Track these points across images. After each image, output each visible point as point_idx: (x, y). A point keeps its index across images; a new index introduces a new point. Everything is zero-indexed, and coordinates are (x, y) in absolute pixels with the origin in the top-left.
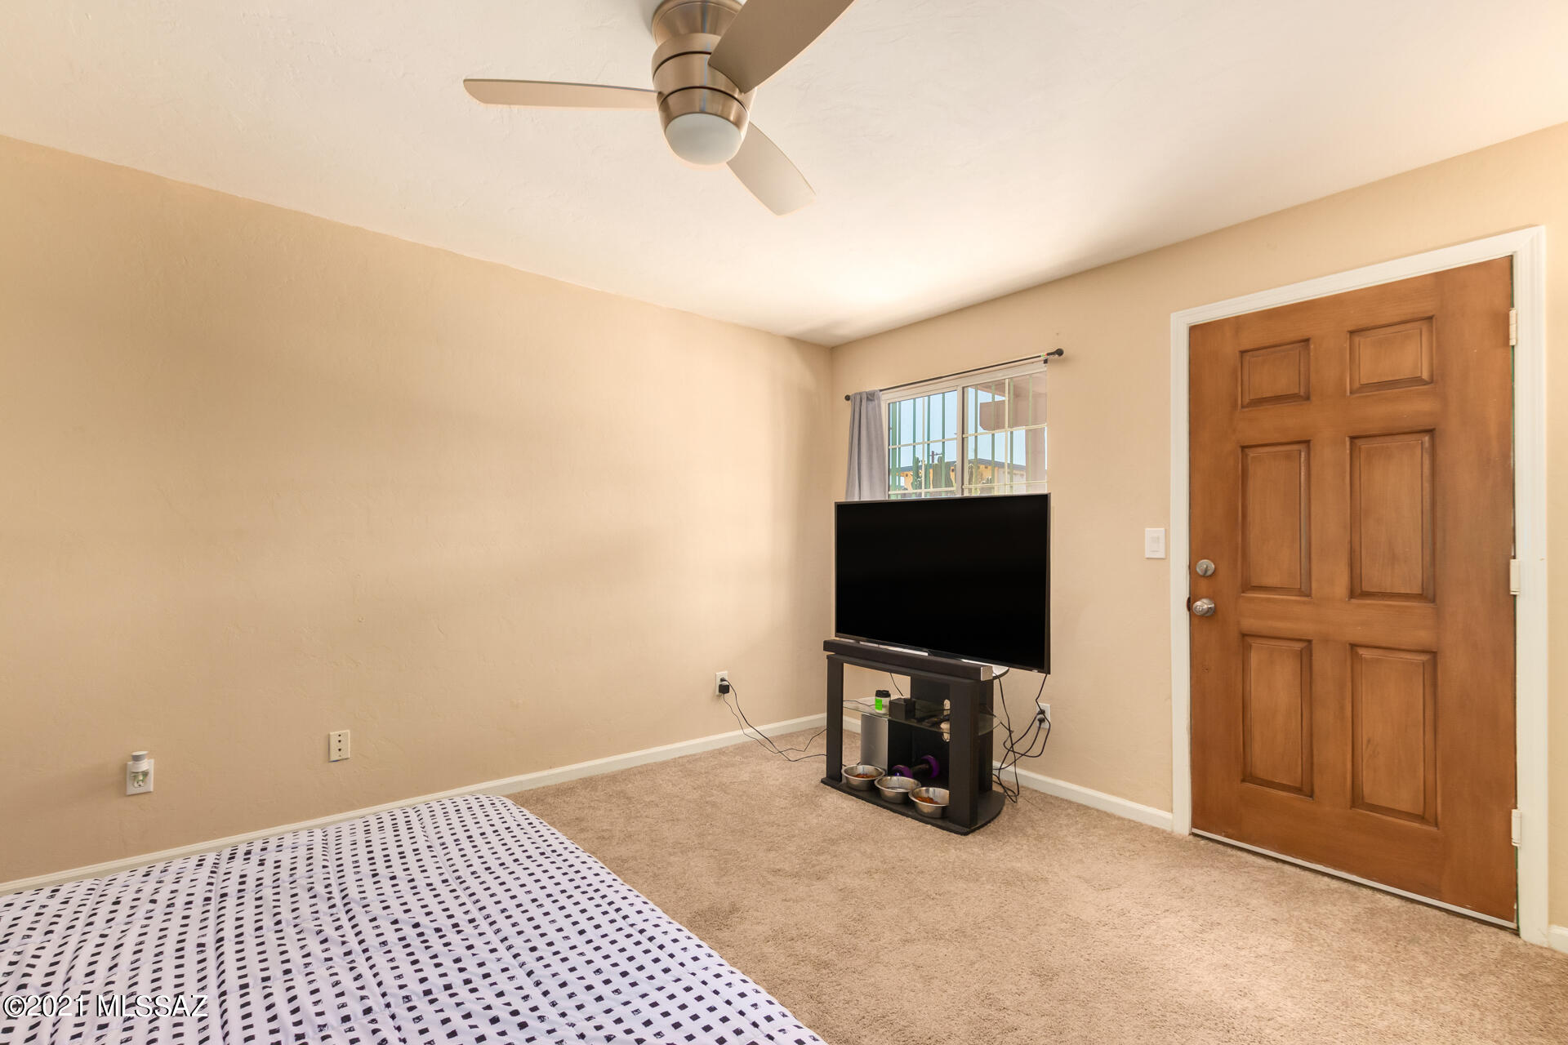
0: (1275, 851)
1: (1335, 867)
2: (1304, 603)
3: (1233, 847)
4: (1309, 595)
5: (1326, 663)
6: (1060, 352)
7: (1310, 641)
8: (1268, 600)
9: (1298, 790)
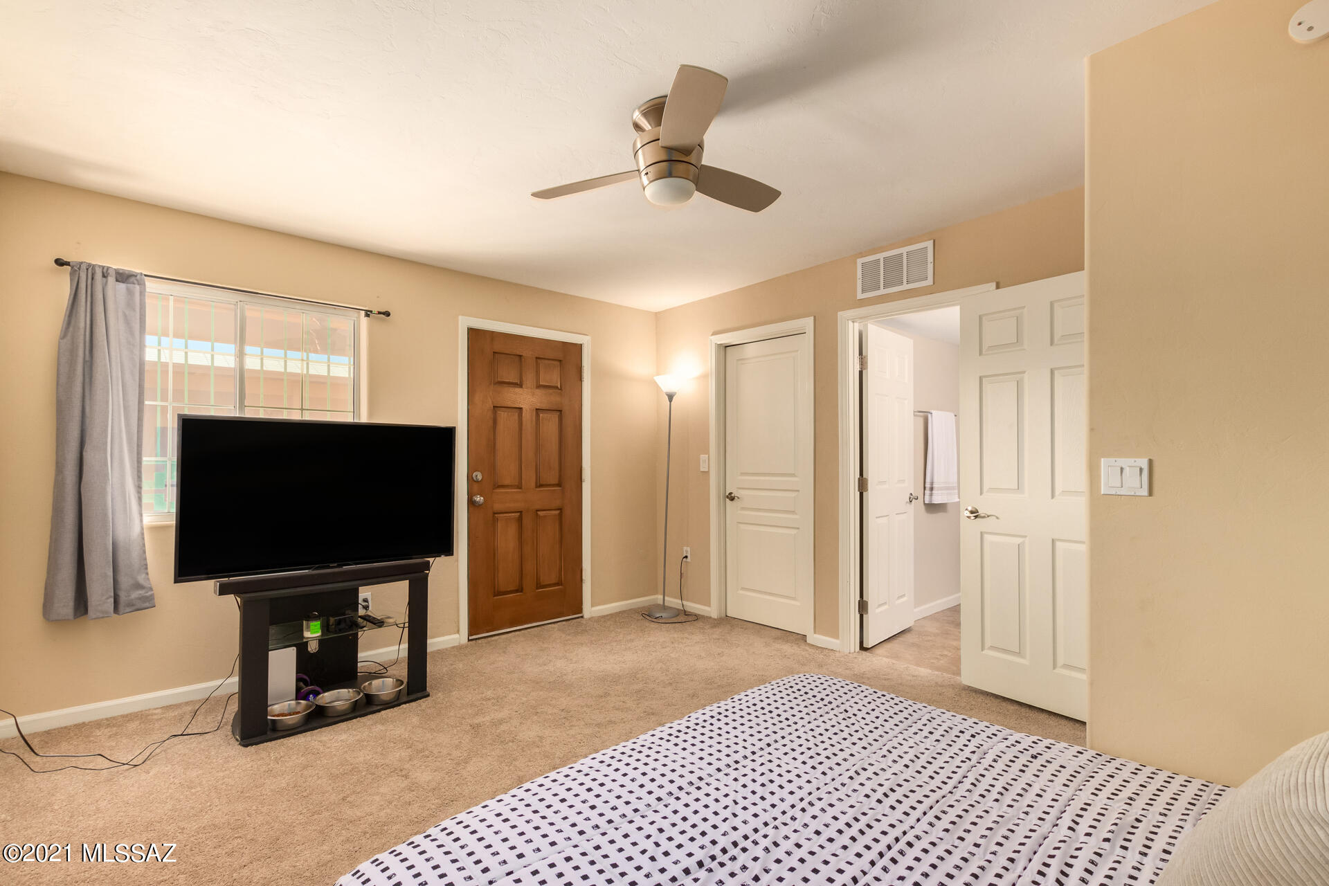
0: (510, 627)
1: (531, 622)
2: (520, 492)
3: (495, 635)
4: (521, 488)
5: (528, 522)
6: (387, 314)
7: (521, 512)
8: (507, 493)
9: (517, 591)
